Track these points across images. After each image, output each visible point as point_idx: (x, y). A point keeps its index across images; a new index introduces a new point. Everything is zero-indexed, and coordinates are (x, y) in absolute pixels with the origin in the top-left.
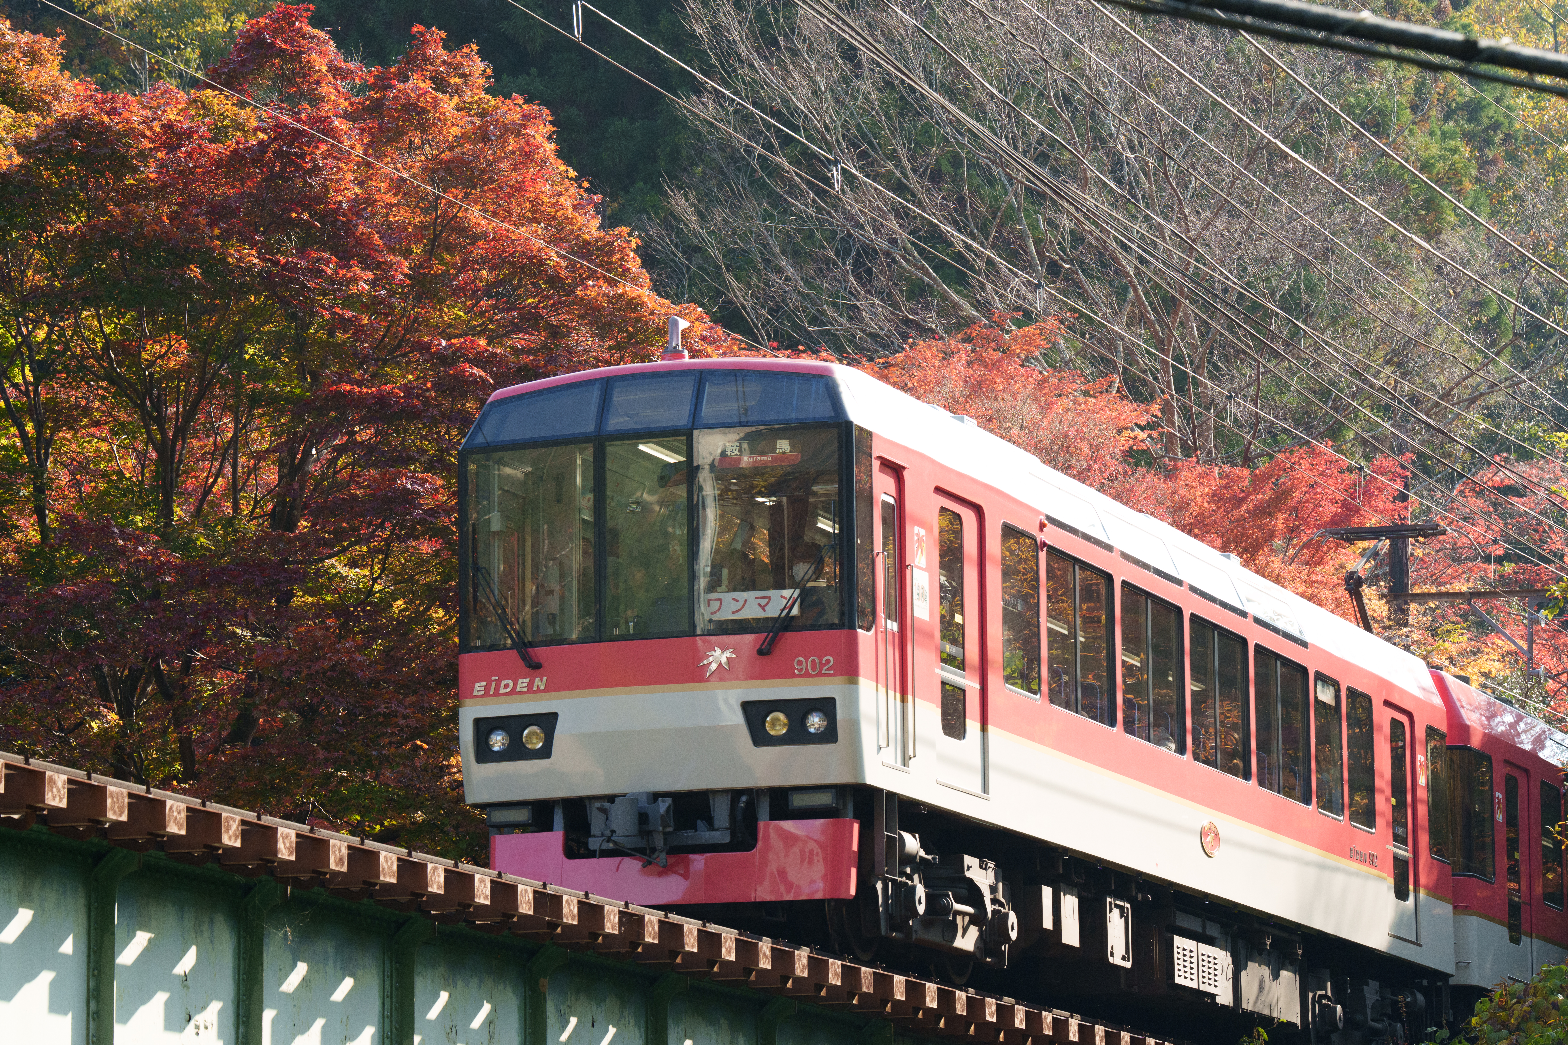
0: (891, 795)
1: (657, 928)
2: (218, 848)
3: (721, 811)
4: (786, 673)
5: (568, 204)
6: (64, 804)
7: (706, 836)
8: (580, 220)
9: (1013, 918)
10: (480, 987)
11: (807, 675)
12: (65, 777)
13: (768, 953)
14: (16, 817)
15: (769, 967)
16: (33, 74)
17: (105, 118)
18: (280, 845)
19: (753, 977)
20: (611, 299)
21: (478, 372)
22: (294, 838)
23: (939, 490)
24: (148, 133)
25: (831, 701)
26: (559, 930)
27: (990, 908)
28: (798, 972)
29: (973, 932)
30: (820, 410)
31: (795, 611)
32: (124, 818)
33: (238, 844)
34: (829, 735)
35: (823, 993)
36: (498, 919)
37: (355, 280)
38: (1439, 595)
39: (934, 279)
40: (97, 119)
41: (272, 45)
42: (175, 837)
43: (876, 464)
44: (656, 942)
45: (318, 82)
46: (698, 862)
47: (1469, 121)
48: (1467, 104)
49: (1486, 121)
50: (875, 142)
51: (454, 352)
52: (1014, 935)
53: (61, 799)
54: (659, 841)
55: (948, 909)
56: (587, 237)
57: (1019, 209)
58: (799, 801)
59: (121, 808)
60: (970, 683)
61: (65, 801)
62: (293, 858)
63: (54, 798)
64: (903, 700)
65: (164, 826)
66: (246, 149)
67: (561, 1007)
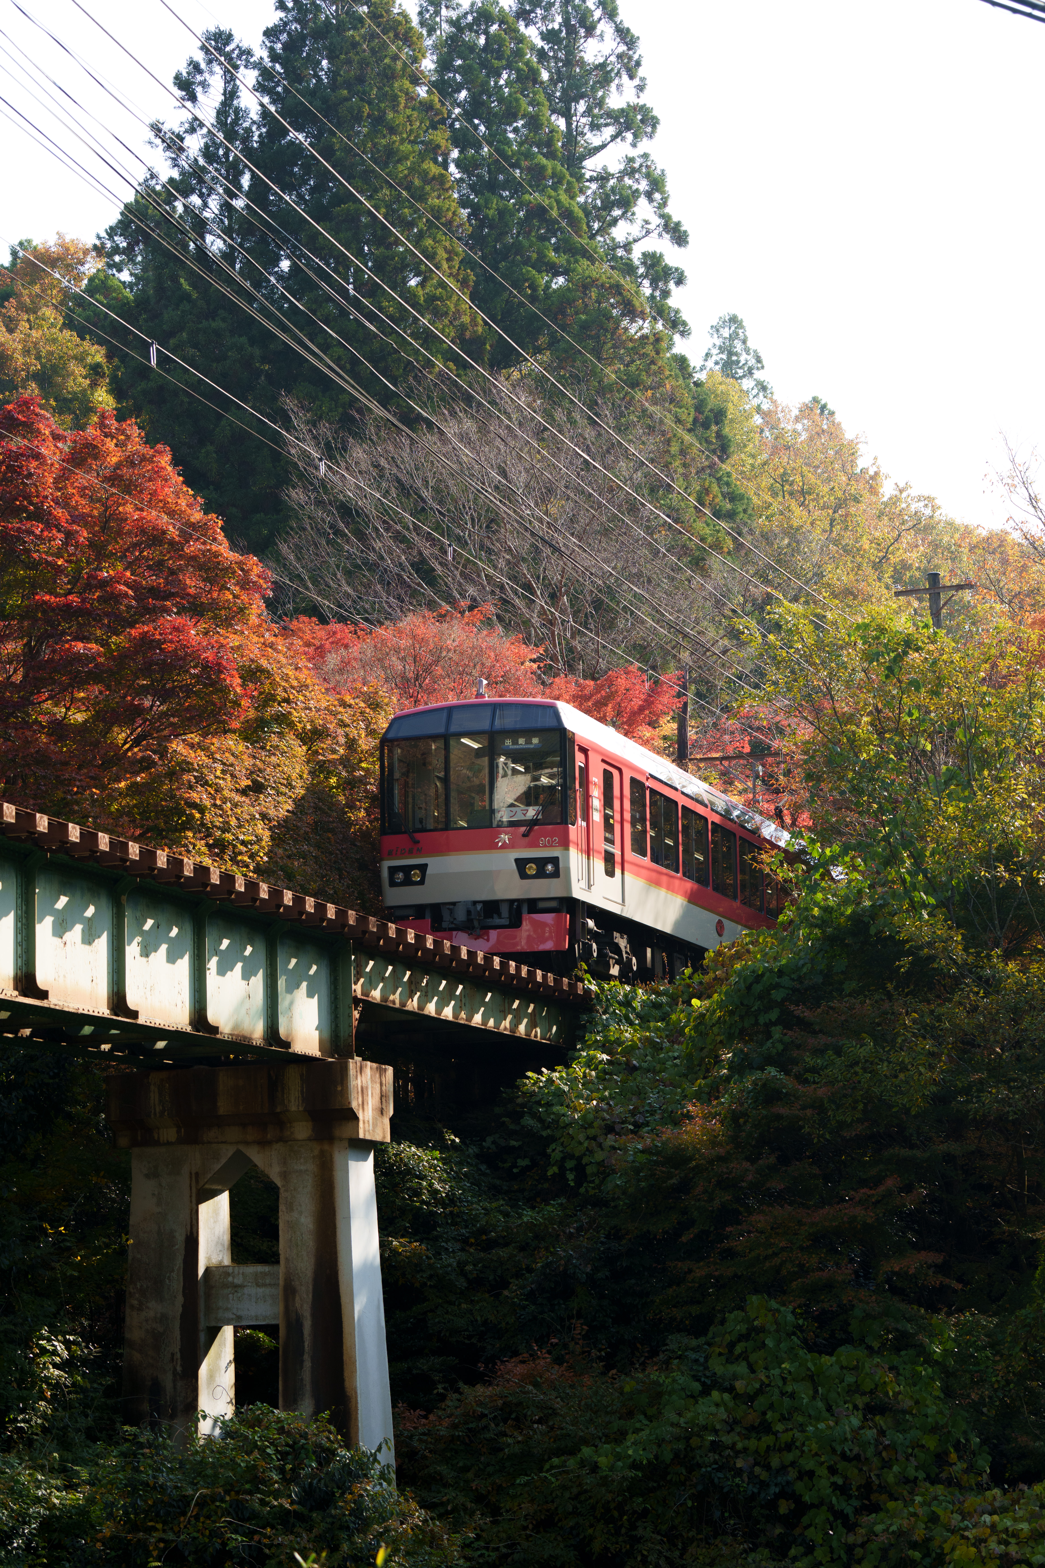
0: (583, 902)
3: (505, 910)
4: (534, 845)
5: (184, 505)
7: (497, 921)
8: (189, 512)
9: (634, 960)
10: (82, 898)
11: (545, 846)
13: (266, 889)
15: (267, 898)
19: (258, 903)
21: (124, 589)
23: (603, 761)
25: (557, 858)
26: (128, 863)
27: (625, 956)
28: (286, 903)
29: (617, 967)
30: (551, 723)
31: (540, 817)
34: (556, 874)
35: (304, 917)
36: (87, 853)
37: (54, 538)
43: (577, 748)
45: (43, 439)
46: (493, 934)
51: (111, 579)
52: (635, 968)
54: (476, 923)
55: (606, 955)
56: (194, 520)
58: (541, 905)
60: (617, 852)
64: (589, 859)
67: (138, 914)
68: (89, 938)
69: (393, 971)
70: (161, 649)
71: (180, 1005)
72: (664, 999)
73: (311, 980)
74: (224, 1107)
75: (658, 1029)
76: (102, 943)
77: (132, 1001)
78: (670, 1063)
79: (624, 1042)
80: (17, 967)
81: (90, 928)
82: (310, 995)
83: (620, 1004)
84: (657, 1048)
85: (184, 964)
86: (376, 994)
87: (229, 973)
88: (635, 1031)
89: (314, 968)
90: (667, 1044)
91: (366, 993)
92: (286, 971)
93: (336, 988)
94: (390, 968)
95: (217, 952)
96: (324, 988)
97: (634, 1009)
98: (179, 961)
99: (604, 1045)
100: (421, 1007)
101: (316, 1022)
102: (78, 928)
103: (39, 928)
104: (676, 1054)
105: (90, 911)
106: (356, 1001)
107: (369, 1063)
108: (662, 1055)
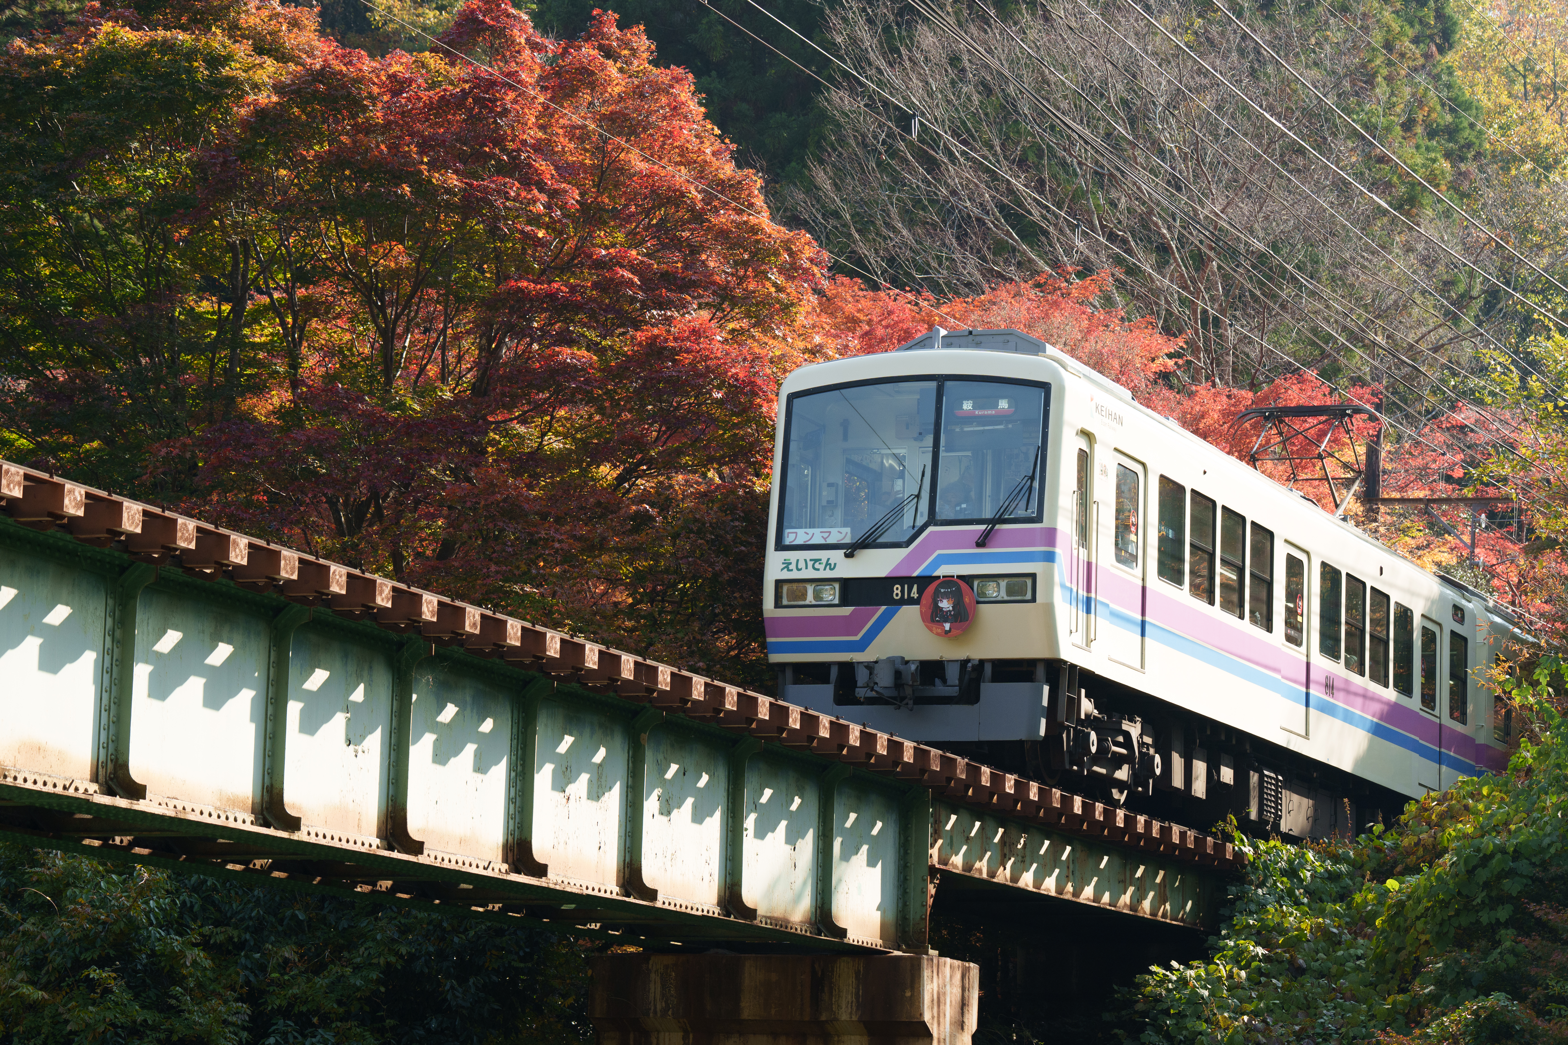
1: (735, 698)
2: (374, 608)
5: (708, 151)
6: (245, 562)
8: (716, 163)
10: (591, 737)
12: (246, 541)
13: (827, 725)
14: (208, 571)
15: (828, 736)
16: (292, 36)
17: (344, 69)
18: (424, 608)
19: (815, 743)
20: (738, 225)
21: (627, 274)
22: (436, 603)
24: (376, 80)
26: (655, 694)
28: (851, 742)
32: (295, 577)
33: (389, 605)
35: (872, 761)
36: (605, 682)
37: (535, 201)
38: (1402, 501)
39: (1016, 241)
40: (337, 68)
41: (483, 22)
42: (337, 596)
44: (735, 709)
45: (518, 52)
47: (1450, 140)
48: (1447, 127)
49: (1462, 142)
50: (976, 135)
51: (611, 260)
53: (242, 558)
56: (722, 176)
57: (1087, 191)
59: (292, 569)
61: (246, 559)
62: (435, 619)
63: (237, 557)
65: (328, 586)
66: (451, 95)
67: (660, 757)
68: (596, 792)
69: (982, 828)
70: (674, 361)
71: (707, 878)
72: (1343, 868)
73: (875, 844)
74: (749, 1008)
75: (1336, 914)
76: (614, 797)
77: (649, 877)
78: (1350, 964)
79: (1287, 931)
80: (508, 832)
81: (600, 777)
82: (871, 863)
83: (1284, 873)
84: (1333, 941)
85: (714, 823)
86: (957, 861)
87: (770, 835)
88: (1304, 914)
89: (879, 825)
90: (1347, 937)
91: (944, 861)
92: (844, 832)
93: (906, 853)
94: (978, 824)
95: (756, 807)
96: (890, 852)
97: (1301, 881)
98: (708, 819)
99: (1259, 933)
100: (1015, 878)
101: (878, 900)
102: (584, 778)
103: (538, 778)
104: (1360, 952)
105: (600, 755)
106: (933, 871)
107: (948, 960)
108: (1340, 953)
